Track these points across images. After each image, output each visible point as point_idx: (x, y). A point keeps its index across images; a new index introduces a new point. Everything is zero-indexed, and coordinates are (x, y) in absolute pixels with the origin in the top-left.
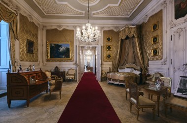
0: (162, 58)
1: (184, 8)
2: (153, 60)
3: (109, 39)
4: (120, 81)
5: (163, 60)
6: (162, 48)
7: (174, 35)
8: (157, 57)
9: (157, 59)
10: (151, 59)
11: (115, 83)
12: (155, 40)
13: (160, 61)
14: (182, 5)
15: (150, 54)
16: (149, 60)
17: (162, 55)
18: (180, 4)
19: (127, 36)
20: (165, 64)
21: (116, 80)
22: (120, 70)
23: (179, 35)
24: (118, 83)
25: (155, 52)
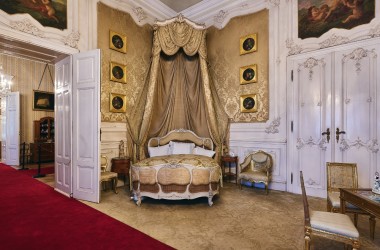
0: (266, 119)
1: (319, 21)
2: (242, 121)
3: (117, 42)
4: (194, 188)
5: (269, 122)
6: (267, 95)
7: (299, 71)
8: (254, 115)
9: (254, 120)
10: (237, 120)
11: (174, 196)
12: (248, 74)
13: (263, 126)
14: (314, 13)
15: (232, 107)
16: (229, 121)
17: (268, 110)
18: (310, 9)
19: (181, 50)
20: (276, 132)
21: (181, 188)
22: (153, 152)
23: (311, 72)
24: (186, 195)
25: (249, 103)
